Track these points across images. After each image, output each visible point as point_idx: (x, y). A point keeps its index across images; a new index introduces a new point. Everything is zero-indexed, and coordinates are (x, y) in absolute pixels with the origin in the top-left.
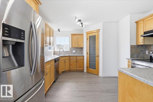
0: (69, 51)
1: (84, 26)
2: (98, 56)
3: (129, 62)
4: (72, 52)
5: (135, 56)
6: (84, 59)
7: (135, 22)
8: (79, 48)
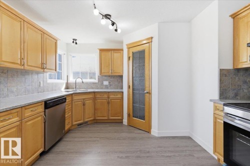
0: (96, 83)
1: (119, 31)
2: (149, 93)
3: (216, 108)
4: (103, 83)
5: (231, 94)
6: (122, 98)
7: (231, 16)
8: (116, 76)
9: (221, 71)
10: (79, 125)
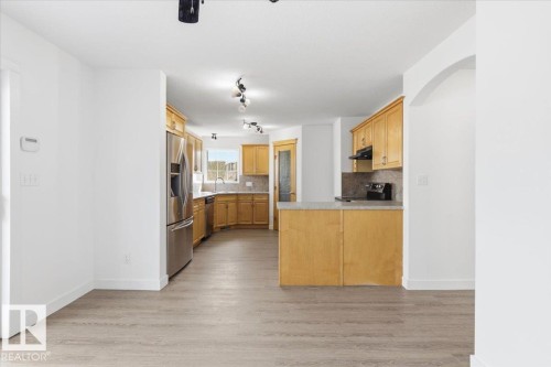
0: (238, 185)
2: (294, 194)
4: (245, 184)
6: (268, 200)
7: (350, 131)
9: (343, 174)
10: (222, 228)
